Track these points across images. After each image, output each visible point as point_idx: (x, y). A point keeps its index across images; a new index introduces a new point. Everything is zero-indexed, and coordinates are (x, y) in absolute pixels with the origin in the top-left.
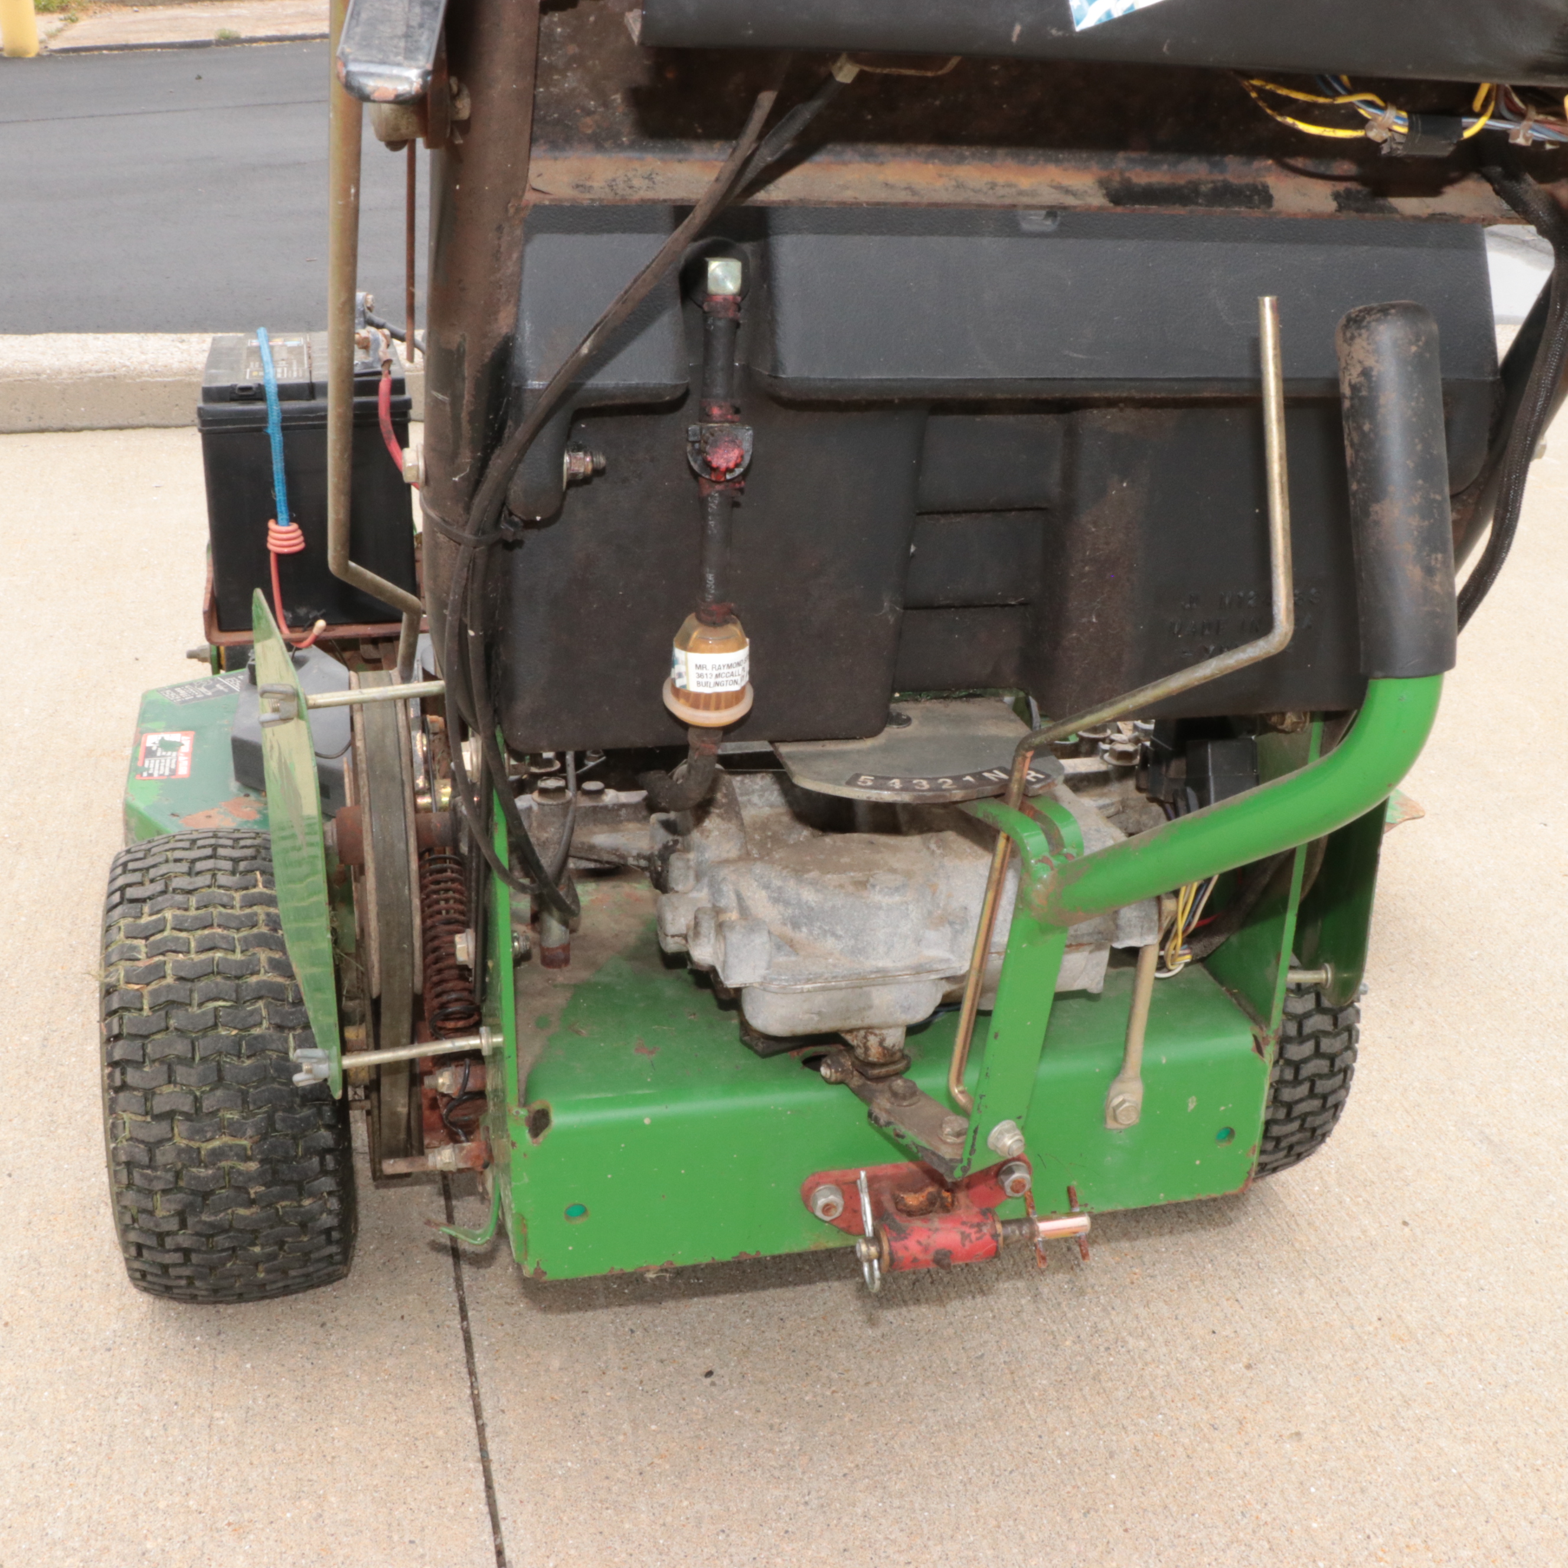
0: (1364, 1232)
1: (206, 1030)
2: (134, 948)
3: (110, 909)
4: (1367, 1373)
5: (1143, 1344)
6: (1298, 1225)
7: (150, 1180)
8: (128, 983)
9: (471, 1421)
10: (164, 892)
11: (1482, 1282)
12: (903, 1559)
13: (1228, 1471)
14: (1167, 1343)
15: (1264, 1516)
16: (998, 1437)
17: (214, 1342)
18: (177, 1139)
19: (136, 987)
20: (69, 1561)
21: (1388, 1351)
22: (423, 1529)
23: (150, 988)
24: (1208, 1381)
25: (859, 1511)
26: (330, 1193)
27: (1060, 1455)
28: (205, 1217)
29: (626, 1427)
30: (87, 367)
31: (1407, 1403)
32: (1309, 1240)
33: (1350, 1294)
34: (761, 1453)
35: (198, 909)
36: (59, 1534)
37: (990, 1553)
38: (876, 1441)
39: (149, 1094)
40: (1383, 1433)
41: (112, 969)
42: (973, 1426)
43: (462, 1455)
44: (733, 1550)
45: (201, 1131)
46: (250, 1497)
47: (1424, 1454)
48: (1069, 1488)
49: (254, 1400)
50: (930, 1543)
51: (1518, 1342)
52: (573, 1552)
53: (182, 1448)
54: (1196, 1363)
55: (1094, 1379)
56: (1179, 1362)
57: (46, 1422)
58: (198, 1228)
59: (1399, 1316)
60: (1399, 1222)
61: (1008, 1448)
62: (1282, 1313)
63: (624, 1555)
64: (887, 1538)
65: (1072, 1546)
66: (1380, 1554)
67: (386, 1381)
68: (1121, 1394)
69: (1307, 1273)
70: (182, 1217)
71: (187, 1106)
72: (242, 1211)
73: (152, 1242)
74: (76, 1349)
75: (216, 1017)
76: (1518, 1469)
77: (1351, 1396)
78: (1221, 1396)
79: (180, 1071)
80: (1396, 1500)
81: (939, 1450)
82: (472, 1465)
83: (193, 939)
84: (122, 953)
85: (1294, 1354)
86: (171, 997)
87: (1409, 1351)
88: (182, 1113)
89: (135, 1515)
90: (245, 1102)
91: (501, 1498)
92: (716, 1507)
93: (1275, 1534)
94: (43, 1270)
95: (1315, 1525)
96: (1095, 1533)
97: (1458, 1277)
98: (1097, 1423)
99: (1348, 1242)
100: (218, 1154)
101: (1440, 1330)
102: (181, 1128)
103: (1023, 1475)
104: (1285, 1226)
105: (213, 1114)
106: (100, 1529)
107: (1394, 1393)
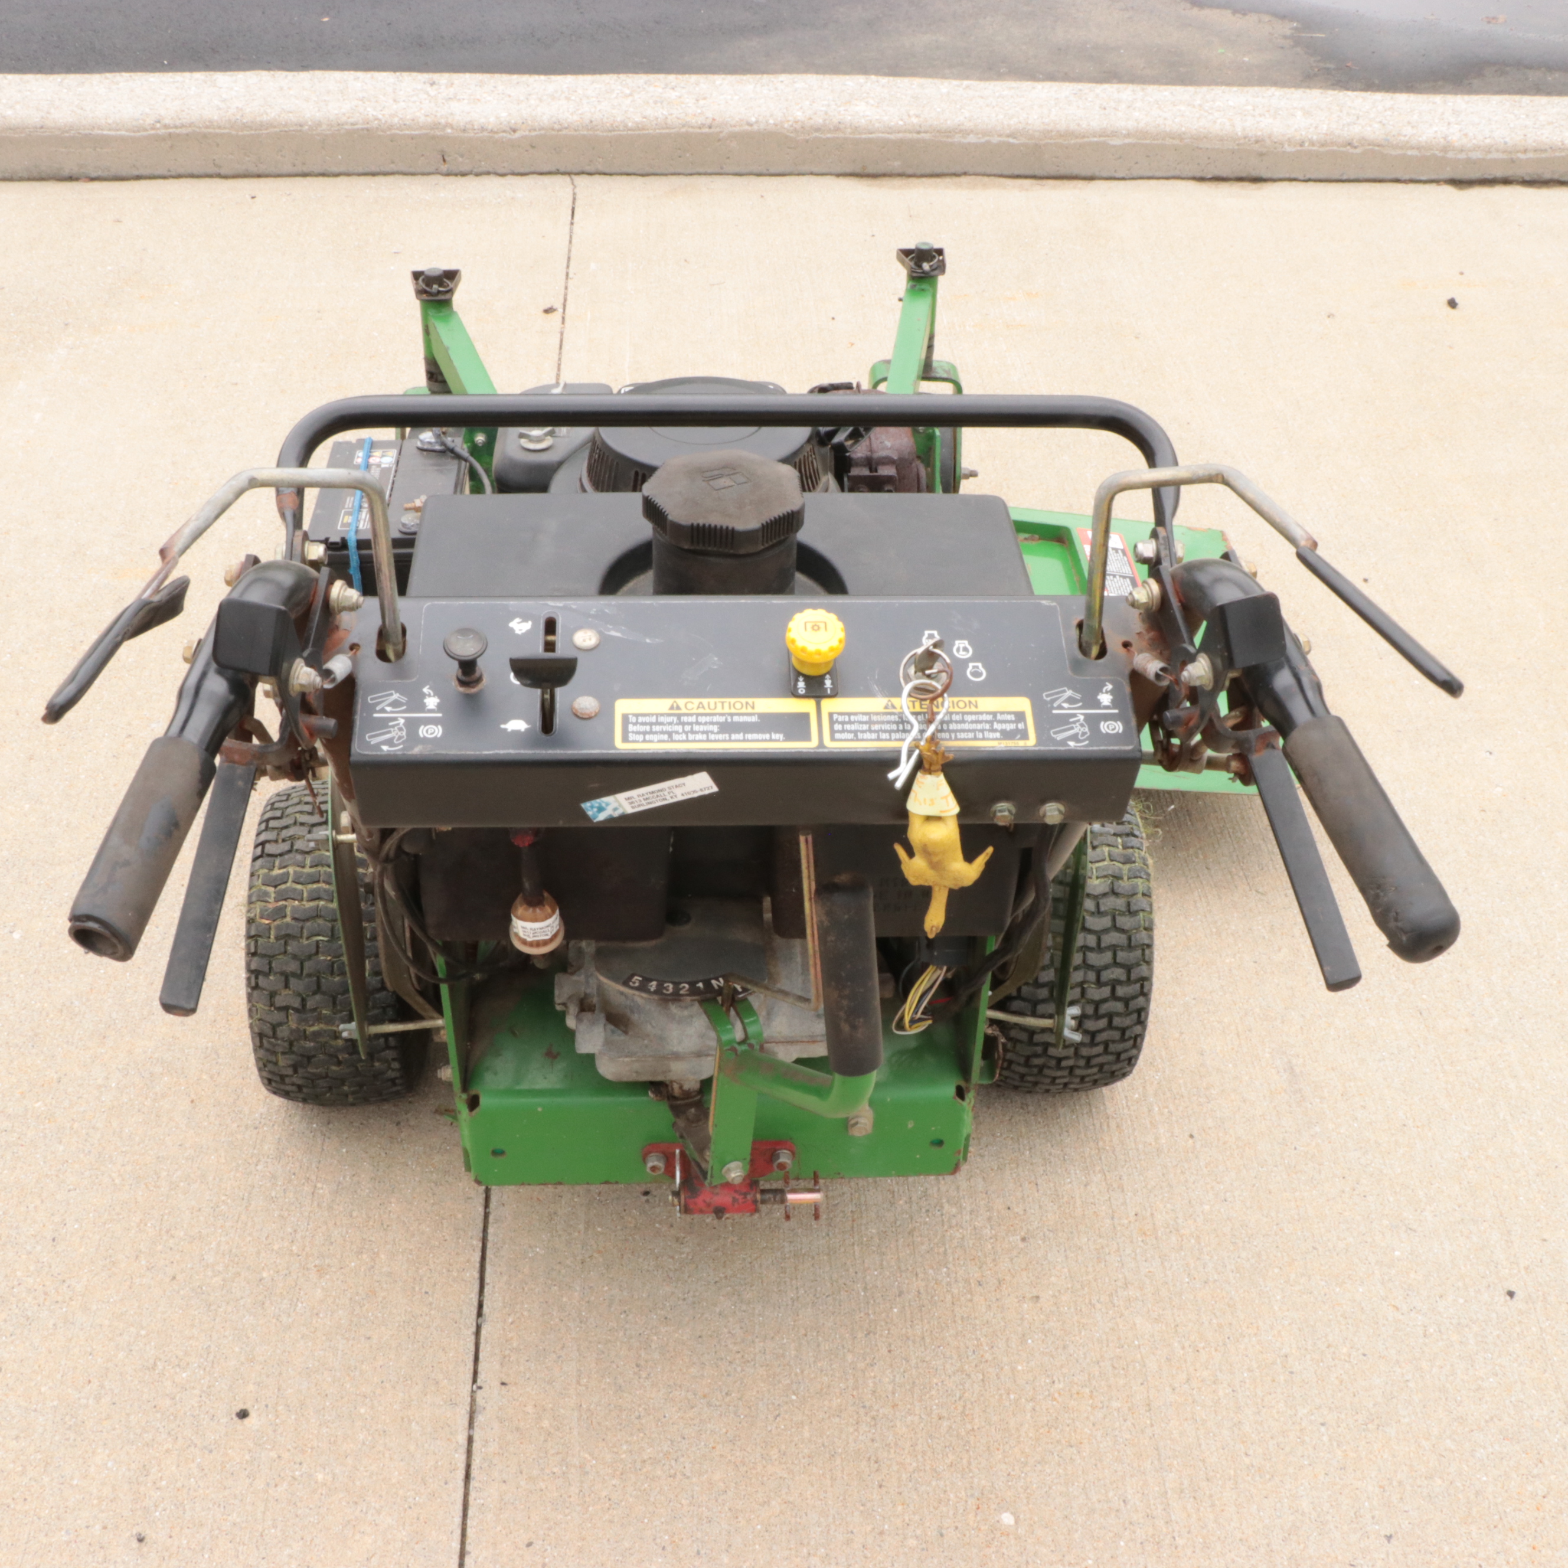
0: (1157, 1139)
1: (310, 957)
2: (266, 894)
3: (255, 859)
4: (1107, 1257)
5: (954, 1210)
6: (1108, 1126)
7: (274, 1045)
8: (262, 918)
9: (481, 1209)
10: (290, 851)
11: (1228, 1194)
12: (735, 1348)
13: (976, 1318)
14: (971, 1212)
15: (988, 1356)
16: (827, 1269)
17: (324, 1129)
18: (291, 1023)
19: (267, 922)
20: (215, 1279)
21: (1132, 1242)
22: (435, 1285)
23: (276, 923)
24: (990, 1247)
25: (718, 1310)
26: (394, 1060)
27: (865, 1289)
28: (310, 1070)
29: (581, 1227)
30: (344, 119)
31: (1126, 1285)
32: (1111, 1141)
33: (1123, 1191)
34: (665, 1258)
35: (311, 867)
36: (211, 1260)
37: (793, 1352)
38: (744, 1259)
39: (272, 995)
40: (1098, 1306)
41: (252, 906)
42: (813, 1258)
43: (470, 1234)
44: (627, 1326)
45: (306, 1021)
46: (331, 1248)
47: (1121, 1327)
48: (862, 1315)
49: (344, 1178)
50: (757, 1340)
51: (1232, 1248)
52: (526, 1313)
53: (293, 1208)
54: (987, 1232)
55: (909, 1233)
56: (975, 1228)
57: (211, 1178)
58: (306, 1075)
59: (1152, 1215)
60: (1187, 1134)
61: (831, 1278)
62: (1065, 1199)
63: (557, 1320)
64: (730, 1332)
65: (850, 1357)
66: (1056, 1395)
67: (432, 1172)
68: (924, 1247)
69: (1098, 1168)
70: (295, 1068)
71: (297, 1003)
72: (334, 1068)
73: (278, 1079)
74: (235, 1125)
75: (318, 947)
76: (1183, 1348)
77: (1087, 1273)
78: (994, 1260)
79: (293, 981)
80: (1085, 1358)
81: (785, 1272)
82: (475, 1242)
83: (306, 890)
84: (259, 896)
85: (1060, 1234)
86: (289, 932)
87: (1147, 1244)
88: (294, 1009)
89: (258, 1253)
90: (334, 1003)
91: (489, 1269)
92: (625, 1294)
93: (990, 1370)
94: (220, 1061)
95: (1020, 1368)
96: (868, 1350)
97: (1212, 1188)
98: (899, 1268)
99: (1141, 1146)
100: (316, 1035)
101: (1178, 1230)
102: (293, 1017)
103: (835, 1300)
104: (1098, 1126)
105: (314, 1010)
106: (236, 1259)
107: (1120, 1276)
